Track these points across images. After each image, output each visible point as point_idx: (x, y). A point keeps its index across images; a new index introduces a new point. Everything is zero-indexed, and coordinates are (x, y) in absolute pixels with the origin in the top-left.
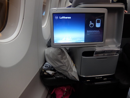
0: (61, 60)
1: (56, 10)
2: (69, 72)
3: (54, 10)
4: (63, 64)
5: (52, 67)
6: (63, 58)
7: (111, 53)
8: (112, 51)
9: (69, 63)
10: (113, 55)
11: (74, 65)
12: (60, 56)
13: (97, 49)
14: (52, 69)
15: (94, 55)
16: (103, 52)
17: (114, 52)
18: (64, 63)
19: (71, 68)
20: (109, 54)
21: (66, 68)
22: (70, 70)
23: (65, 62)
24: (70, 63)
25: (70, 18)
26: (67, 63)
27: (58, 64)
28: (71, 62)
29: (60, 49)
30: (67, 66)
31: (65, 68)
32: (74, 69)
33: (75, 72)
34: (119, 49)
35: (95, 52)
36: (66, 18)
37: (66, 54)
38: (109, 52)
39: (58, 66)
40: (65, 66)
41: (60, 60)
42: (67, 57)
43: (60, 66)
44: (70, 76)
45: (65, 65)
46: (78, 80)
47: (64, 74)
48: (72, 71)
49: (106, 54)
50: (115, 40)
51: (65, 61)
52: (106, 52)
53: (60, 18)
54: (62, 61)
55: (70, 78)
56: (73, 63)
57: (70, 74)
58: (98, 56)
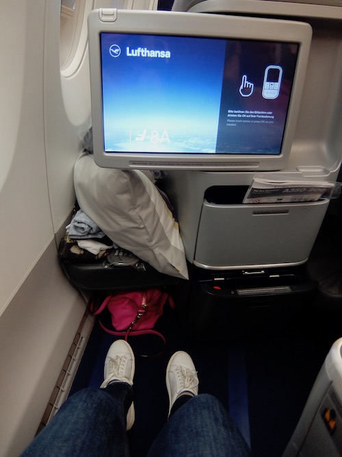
0: (130, 210)
1: (111, 18)
2: (157, 251)
3: (104, 18)
4: (135, 222)
5: (99, 230)
6: (138, 203)
7: (305, 197)
8: (308, 190)
9: (159, 220)
10: (311, 201)
11: (174, 225)
12: (125, 198)
13: (256, 180)
14: (100, 236)
15: (246, 200)
16: (279, 192)
17: (313, 192)
18: (139, 221)
19: (164, 238)
20: (298, 197)
21: (146, 237)
22: (162, 243)
23: (143, 217)
24: (162, 220)
25: (168, 54)
26: (150, 220)
27: (118, 224)
28: (166, 218)
29: (126, 175)
30: (149, 230)
31: (143, 238)
32: (175, 241)
33: (176, 249)
34: (332, 185)
35: (249, 191)
36: (153, 54)
37: (147, 190)
38: (298, 193)
39: (117, 228)
40: (144, 231)
41: (126, 211)
42: (153, 199)
43: (129, 230)
44: (159, 264)
45: (142, 226)
46: (186, 276)
47: (139, 254)
48: (167, 246)
49: (287, 198)
50: (324, 148)
51: (143, 214)
52: (287, 191)
53: (128, 54)
54: (133, 213)
55: (160, 271)
56: (171, 220)
57: (160, 258)
58: (259, 203)
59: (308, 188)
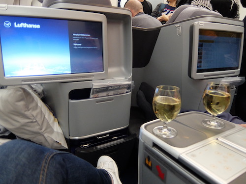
0: (25, 111)
2: (46, 135)
4: (30, 119)
5: (6, 130)
6: (30, 107)
7: (120, 91)
8: (120, 87)
9: (44, 117)
10: (123, 93)
11: (54, 120)
12: (21, 103)
13: (94, 84)
14: (7, 134)
15: (91, 96)
16: (106, 89)
17: (122, 88)
18: (32, 118)
19: (49, 126)
20: (116, 92)
21: (38, 127)
22: (48, 130)
23: (35, 115)
24: (47, 117)
25: (38, 26)
26: (39, 116)
27: (19, 122)
28: (49, 116)
29: (20, 89)
30: (40, 122)
31: (36, 128)
32: (57, 128)
33: (58, 132)
34: (130, 83)
35: (92, 90)
36: (30, 26)
37: (35, 99)
38: (116, 89)
39: (18, 125)
40: (36, 123)
41: (23, 112)
42: (39, 104)
43: (25, 125)
44: (48, 143)
45: (34, 120)
46: (66, 147)
47: (34, 140)
48: (52, 132)
49: (111, 93)
50: (123, 69)
51: (34, 113)
52: (110, 88)
53: (16, 26)
54: (27, 113)
55: (49, 147)
56: (52, 117)
57: (48, 139)
58: (98, 97)
59: (120, 86)
